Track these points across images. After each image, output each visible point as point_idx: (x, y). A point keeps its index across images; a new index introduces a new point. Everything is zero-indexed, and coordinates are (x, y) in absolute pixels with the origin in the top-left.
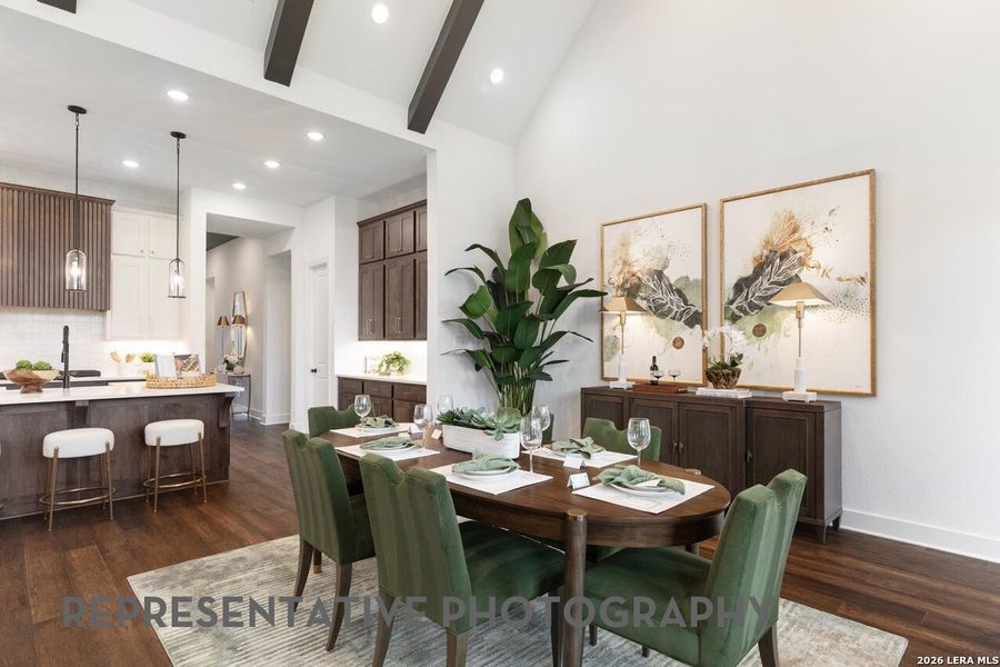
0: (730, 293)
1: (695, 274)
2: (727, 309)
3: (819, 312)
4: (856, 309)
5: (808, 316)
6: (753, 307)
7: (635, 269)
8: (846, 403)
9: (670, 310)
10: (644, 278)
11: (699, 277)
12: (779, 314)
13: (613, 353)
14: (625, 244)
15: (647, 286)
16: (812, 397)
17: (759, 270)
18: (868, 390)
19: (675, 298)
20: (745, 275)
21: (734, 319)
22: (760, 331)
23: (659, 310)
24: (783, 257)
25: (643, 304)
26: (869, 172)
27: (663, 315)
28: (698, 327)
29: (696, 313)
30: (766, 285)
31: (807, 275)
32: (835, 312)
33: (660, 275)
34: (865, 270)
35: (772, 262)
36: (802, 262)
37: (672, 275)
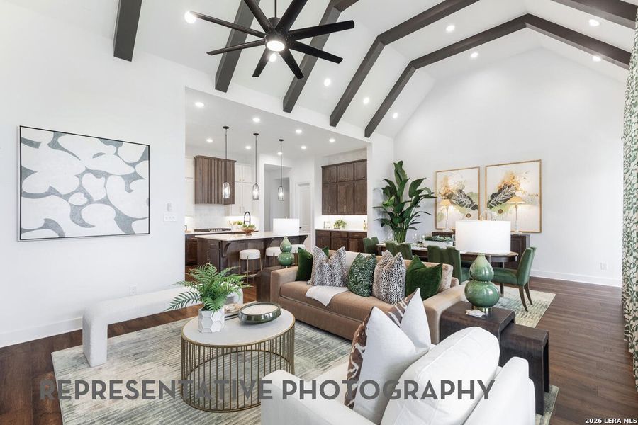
0: (489, 199)
1: (476, 191)
2: (488, 204)
3: (522, 205)
4: (535, 205)
5: (519, 207)
6: (498, 203)
7: (451, 189)
8: (531, 235)
9: (465, 204)
10: (454, 192)
11: (477, 192)
12: (508, 206)
13: (441, 220)
14: (446, 179)
15: (455, 195)
16: (521, 234)
17: (500, 191)
18: (539, 231)
19: (467, 200)
20: (495, 192)
21: (491, 207)
22: (500, 212)
23: (461, 204)
24: (509, 187)
25: (454, 201)
26: (540, 161)
27: (462, 206)
28: (476, 210)
29: (476, 205)
30: (503, 196)
31: (517, 193)
32: (527, 206)
33: (461, 191)
34: (538, 192)
35: (505, 188)
36: (516, 189)
37: (466, 191)
